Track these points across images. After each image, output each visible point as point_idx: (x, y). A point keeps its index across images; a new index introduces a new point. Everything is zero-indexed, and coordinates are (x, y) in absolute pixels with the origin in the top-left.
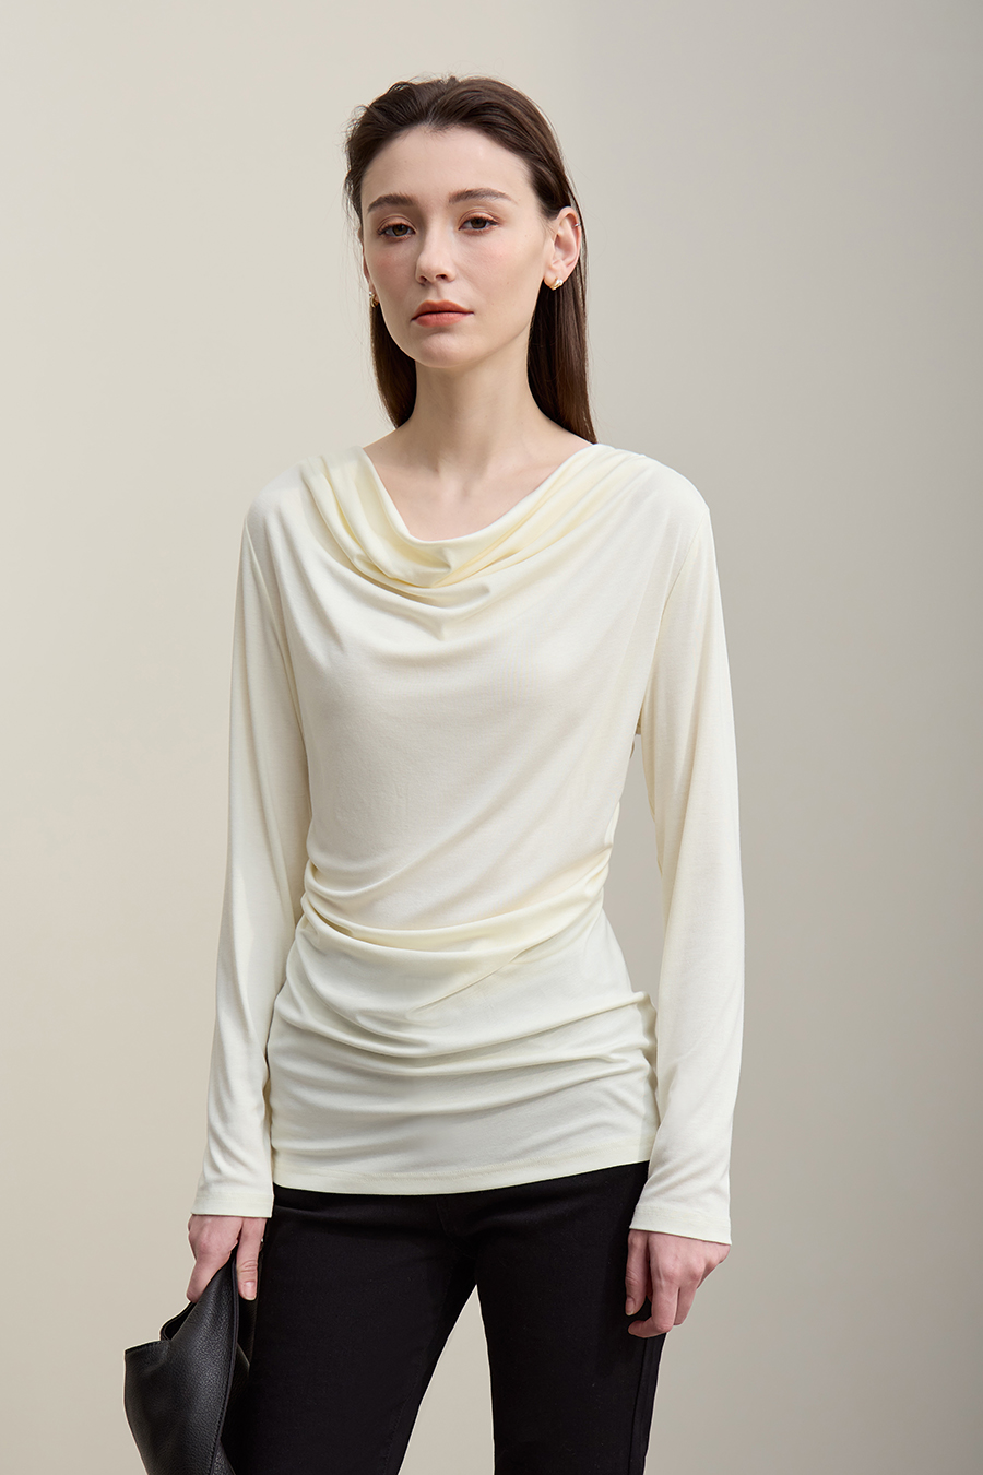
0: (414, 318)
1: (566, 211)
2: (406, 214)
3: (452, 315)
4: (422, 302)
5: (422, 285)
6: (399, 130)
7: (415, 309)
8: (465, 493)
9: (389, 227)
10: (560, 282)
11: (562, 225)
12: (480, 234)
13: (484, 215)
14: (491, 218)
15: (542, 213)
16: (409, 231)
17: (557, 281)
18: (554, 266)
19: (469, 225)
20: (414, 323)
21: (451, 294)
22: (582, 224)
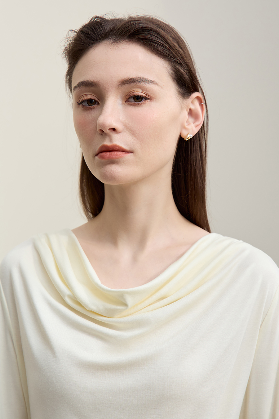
0: (97, 155)
1: (195, 94)
2: (94, 93)
3: (119, 153)
4: (101, 145)
5: (101, 135)
6: (93, 44)
7: (97, 149)
8: (135, 259)
9: (83, 101)
10: (190, 136)
11: (193, 101)
12: (138, 105)
13: (141, 94)
14: (145, 95)
15: (179, 94)
16: (96, 103)
17: (189, 135)
18: (187, 127)
19: (132, 100)
20: (97, 158)
21: (118, 140)
22: (206, 103)
